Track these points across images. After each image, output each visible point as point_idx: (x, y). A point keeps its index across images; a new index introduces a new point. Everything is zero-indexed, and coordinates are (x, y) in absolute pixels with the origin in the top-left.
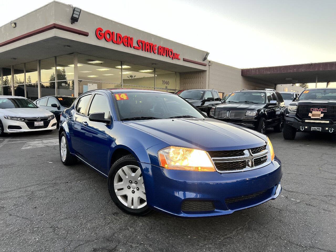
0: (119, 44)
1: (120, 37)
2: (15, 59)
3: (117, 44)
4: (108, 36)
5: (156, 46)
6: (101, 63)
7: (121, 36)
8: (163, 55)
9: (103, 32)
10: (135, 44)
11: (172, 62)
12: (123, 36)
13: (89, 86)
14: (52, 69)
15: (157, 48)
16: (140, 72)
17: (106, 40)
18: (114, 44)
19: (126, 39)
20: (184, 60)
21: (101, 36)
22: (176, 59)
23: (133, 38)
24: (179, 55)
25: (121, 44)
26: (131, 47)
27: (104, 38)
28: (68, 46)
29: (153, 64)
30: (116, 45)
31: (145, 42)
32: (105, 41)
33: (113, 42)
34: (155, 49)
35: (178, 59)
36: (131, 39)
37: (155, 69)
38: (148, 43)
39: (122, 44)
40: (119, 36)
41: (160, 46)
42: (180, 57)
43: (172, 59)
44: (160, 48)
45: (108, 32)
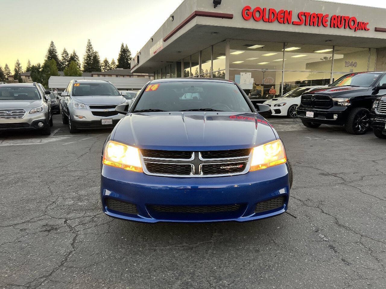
0: (271, 22)
1: (273, 13)
2: (180, 52)
3: (270, 22)
4: (257, 15)
5: (327, 16)
6: (262, 47)
7: (275, 11)
8: (338, 28)
9: (252, 11)
10: (295, 18)
11: (354, 36)
12: (277, 10)
13: (241, 75)
14: (217, 59)
15: (329, 19)
16: (316, 53)
17: (256, 20)
18: (265, 23)
19: (283, 15)
20: (377, 30)
21: (248, 15)
22: (362, 29)
23: (291, 11)
24: (368, 23)
25: (274, 21)
26: (288, 23)
27: (252, 17)
28: (215, 33)
29: (326, 41)
30: (268, 23)
31: (310, 13)
32: (254, 21)
33: (264, 21)
34: (327, 21)
35: (365, 30)
36: (290, 13)
37: (334, 47)
38: (314, 14)
39: (276, 22)
40: (272, 11)
41: (335, 16)
42: (368, 27)
43: (355, 31)
44: (334, 18)
45: (258, 10)
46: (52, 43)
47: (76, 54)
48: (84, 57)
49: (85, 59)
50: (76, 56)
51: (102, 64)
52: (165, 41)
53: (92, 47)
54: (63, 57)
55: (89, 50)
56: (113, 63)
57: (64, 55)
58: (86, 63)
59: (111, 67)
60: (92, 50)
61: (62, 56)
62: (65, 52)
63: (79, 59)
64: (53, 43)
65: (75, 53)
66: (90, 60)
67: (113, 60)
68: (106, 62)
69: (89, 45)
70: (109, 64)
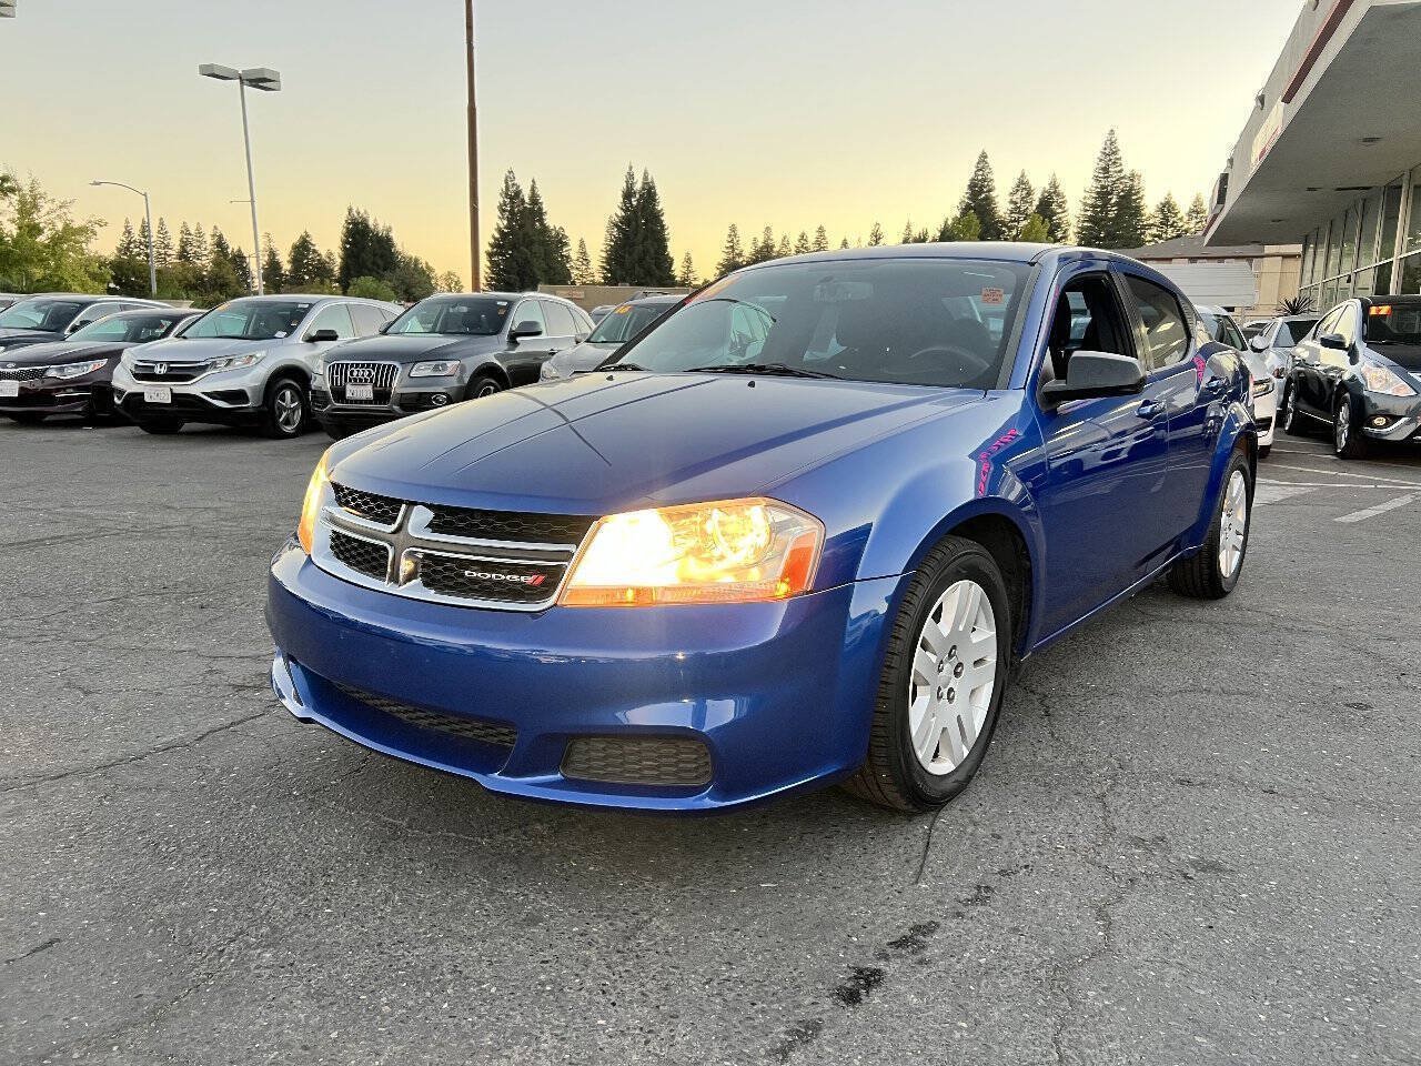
46: (984, 156)
47: (1060, 189)
48: (1085, 198)
49: (1085, 204)
50: (1058, 195)
51: (1149, 218)
52: (1287, 99)
53: (1120, 159)
54: (1012, 202)
55: (1106, 170)
56: (1196, 211)
57: (1017, 197)
58: (1091, 219)
59: (1186, 226)
60: (1119, 168)
61: (1009, 198)
62: (1023, 185)
63: (1067, 206)
64: (986, 157)
65: (1054, 186)
66: (1104, 206)
67: (1198, 199)
68: (1167, 209)
69: (1107, 152)
70: (1179, 216)
